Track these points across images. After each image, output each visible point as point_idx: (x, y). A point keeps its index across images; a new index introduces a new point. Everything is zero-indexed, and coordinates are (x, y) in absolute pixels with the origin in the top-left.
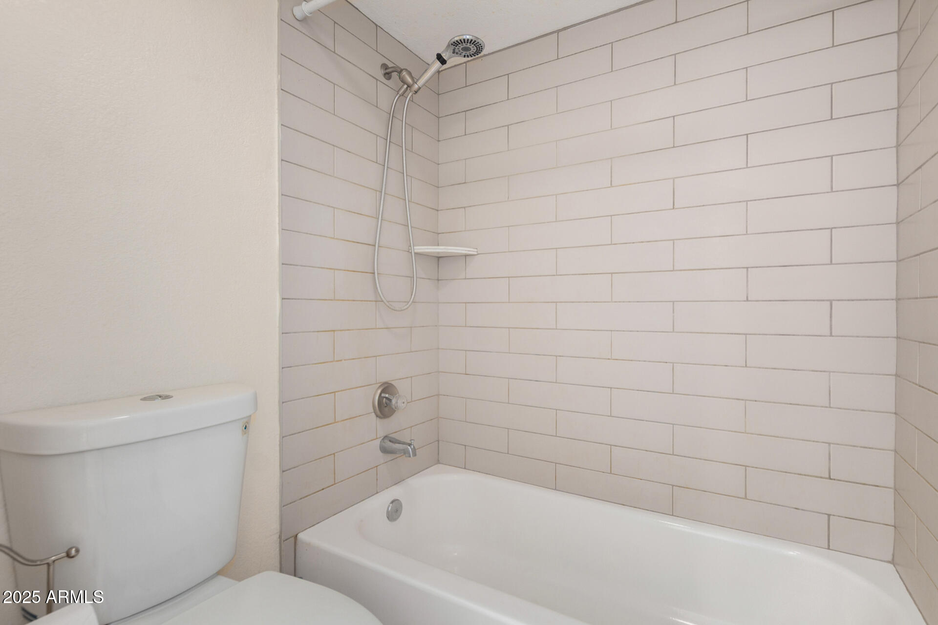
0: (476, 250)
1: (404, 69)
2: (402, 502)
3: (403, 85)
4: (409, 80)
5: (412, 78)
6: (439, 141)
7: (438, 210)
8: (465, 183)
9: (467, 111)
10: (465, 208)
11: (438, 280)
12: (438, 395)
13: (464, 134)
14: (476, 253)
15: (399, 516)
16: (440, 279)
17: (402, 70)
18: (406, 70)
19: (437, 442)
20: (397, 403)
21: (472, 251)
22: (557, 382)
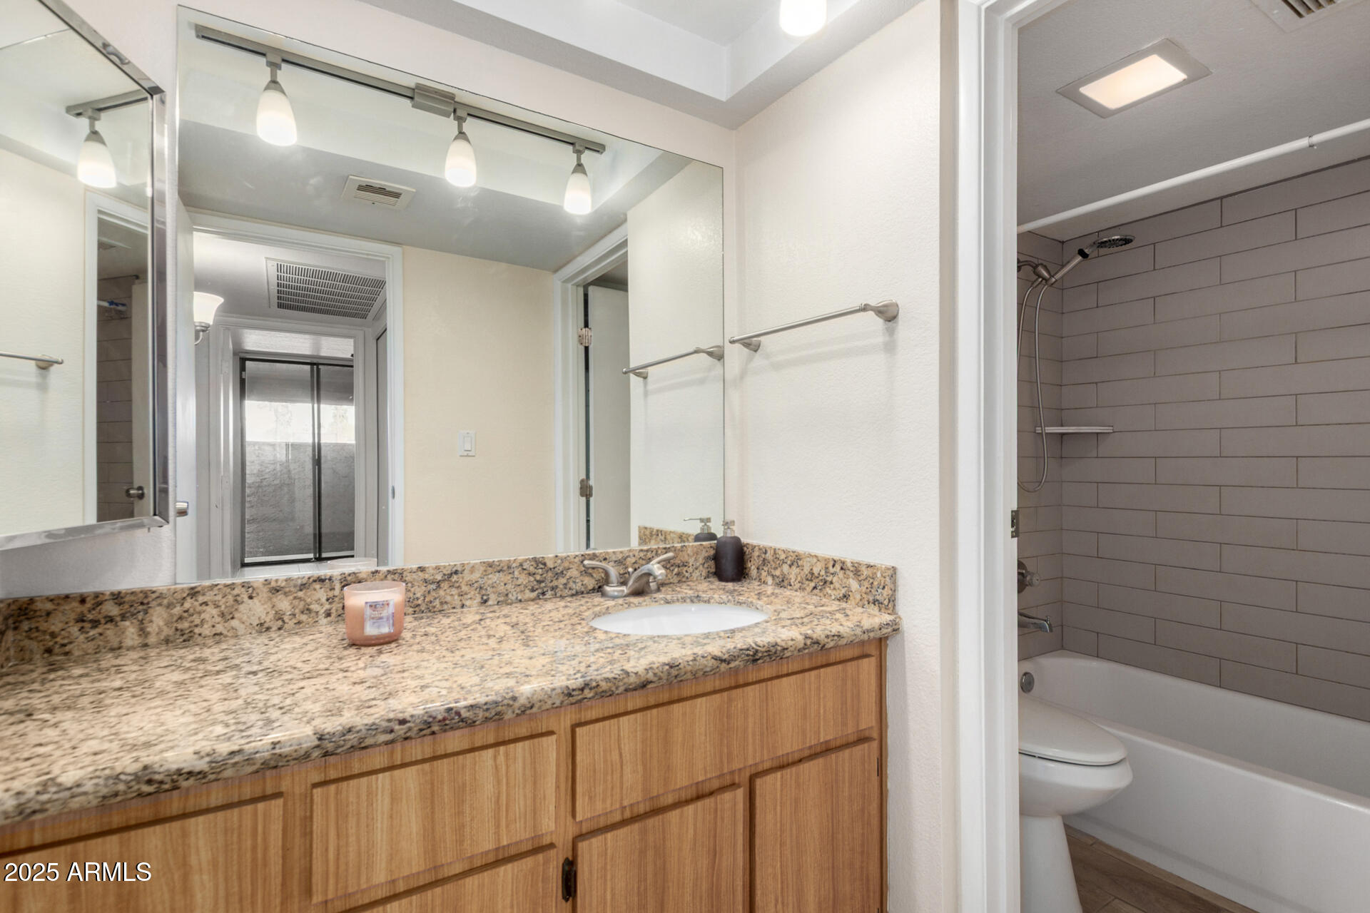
0: (1111, 428)
1: (1039, 264)
2: (1034, 676)
3: (1037, 279)
4: (1046, 274)
5: (1048, 272)
6: (1063, 313)
7: (1061, 386)
8: (1097, 357)
9: (1100, 282)
10: (1096, 383)
11: (1062, 458)
12: (1062, 578)
13: (1096, 306)
14: (1112, 431)
15: (1032, 689)
16: (1063, 456)
17: (1037, 266)
18: (1042, 264)
19: (1060, 627)
20: (1031, 579)
21: (1108, 430)
22: (1222, 571)
